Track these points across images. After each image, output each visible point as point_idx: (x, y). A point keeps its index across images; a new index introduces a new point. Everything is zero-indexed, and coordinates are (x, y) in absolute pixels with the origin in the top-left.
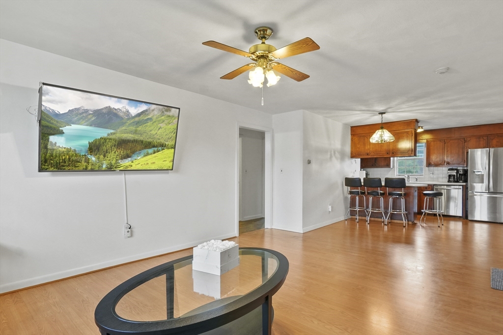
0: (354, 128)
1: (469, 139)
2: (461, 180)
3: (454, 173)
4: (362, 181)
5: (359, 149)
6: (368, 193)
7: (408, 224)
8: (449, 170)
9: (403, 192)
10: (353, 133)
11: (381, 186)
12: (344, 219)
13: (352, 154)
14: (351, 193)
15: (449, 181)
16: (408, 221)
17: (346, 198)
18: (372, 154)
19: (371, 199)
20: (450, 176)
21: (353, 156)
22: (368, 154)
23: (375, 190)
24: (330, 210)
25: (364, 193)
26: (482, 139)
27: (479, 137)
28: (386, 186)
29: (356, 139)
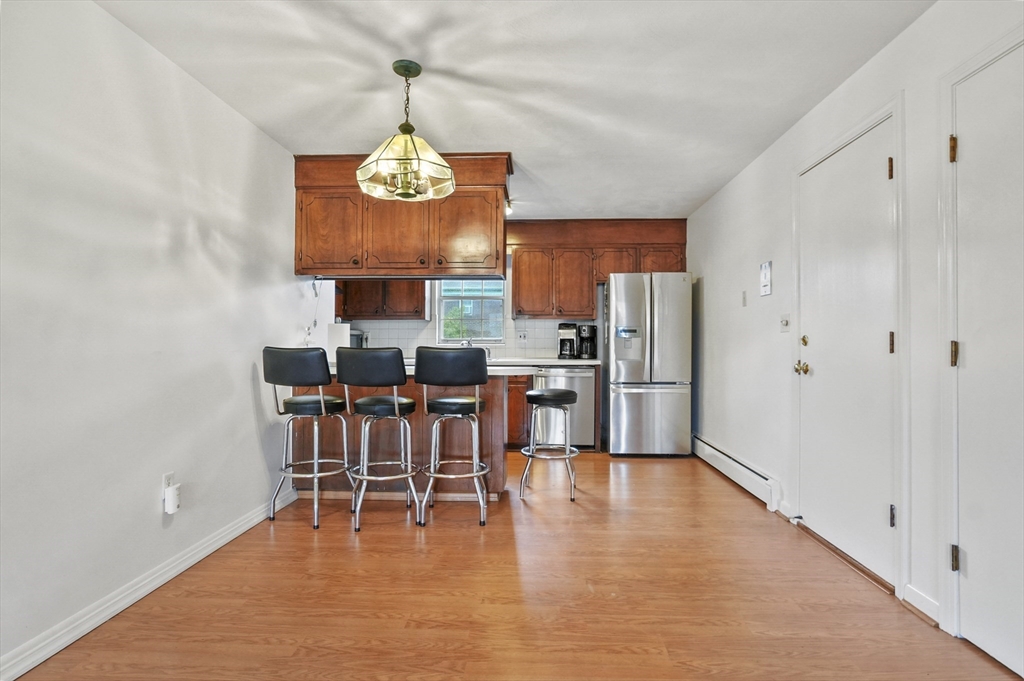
0: (309, 165)
1: (601, 251)
2: (586, 353)
3: (571, 334)
4: (332, 358)
5: (326, 242)
6: (357, 409)
7: (488, 502)
8: (562, 326)
9: (475, 400)
10: (306, 182)
11: (402, 380)
12: (262, 517)
13: (299, 258)
14: (291, 407)
15: (561, 356)
16: (488, 492)
17: (269, 432)
18: (372, 262)
19: (366, 428)
20: (563, 342)
21: (305, 268)
22: (356, 262)
23: (381, 393)
24: (170, 509)
25: (341, 407)
26: (625, 254)
27: (620, 249)
28: (419, 378)
29: (315, 203)
